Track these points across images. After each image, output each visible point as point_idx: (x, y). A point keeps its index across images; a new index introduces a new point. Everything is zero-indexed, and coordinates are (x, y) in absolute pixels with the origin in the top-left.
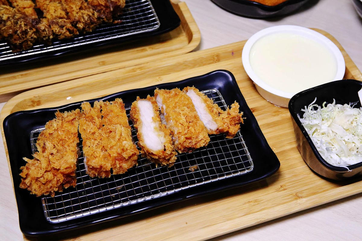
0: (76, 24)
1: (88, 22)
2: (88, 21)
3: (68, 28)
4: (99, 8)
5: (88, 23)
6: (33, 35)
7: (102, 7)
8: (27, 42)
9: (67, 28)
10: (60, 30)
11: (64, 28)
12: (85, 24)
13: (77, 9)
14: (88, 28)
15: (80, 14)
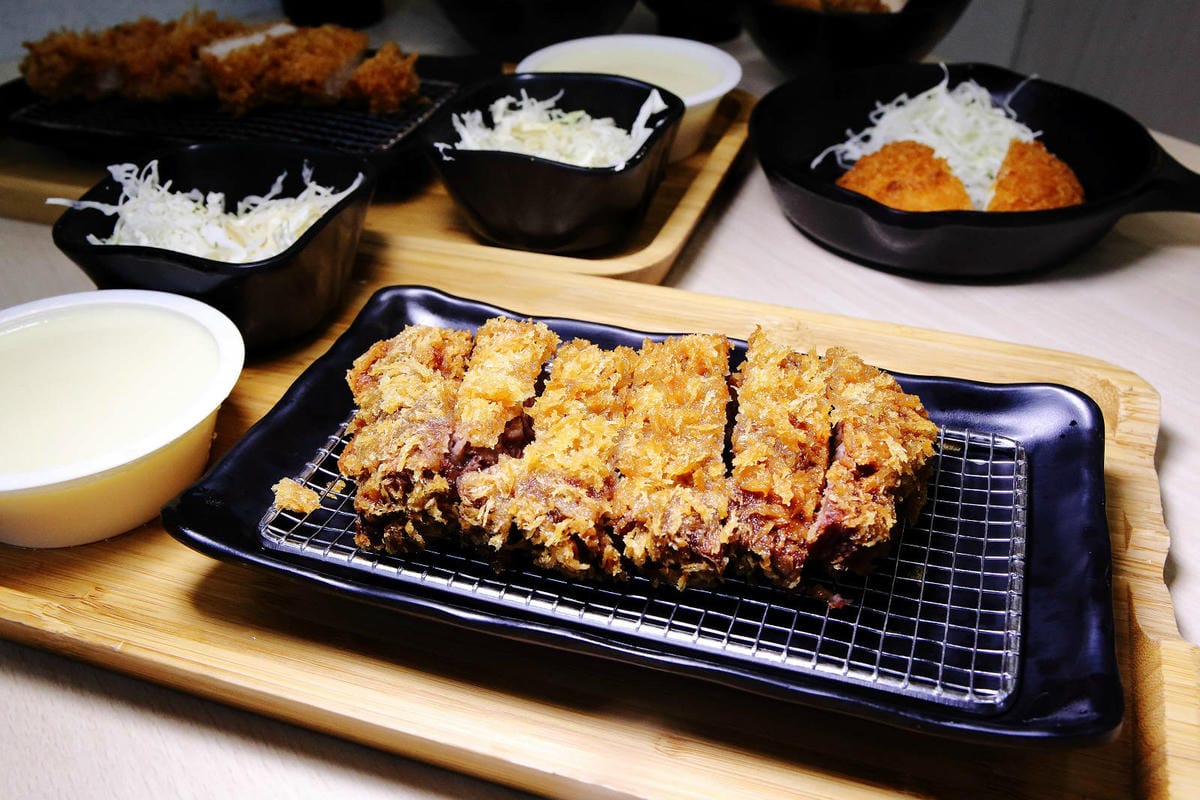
0: (625, 531)
1: (674, 542)
2: (678, 540)
3: (576, 534)
4: (761, 507)
5: (675, 548)
6: (432, 501)
7: (776, 510)
8: (404, 523)
9: (573, 532)
10: (542, 529)
11: (562, 526)
12: (663, 546)
13: (665, 476)
14: (671, 567)
15: (663, 497)
